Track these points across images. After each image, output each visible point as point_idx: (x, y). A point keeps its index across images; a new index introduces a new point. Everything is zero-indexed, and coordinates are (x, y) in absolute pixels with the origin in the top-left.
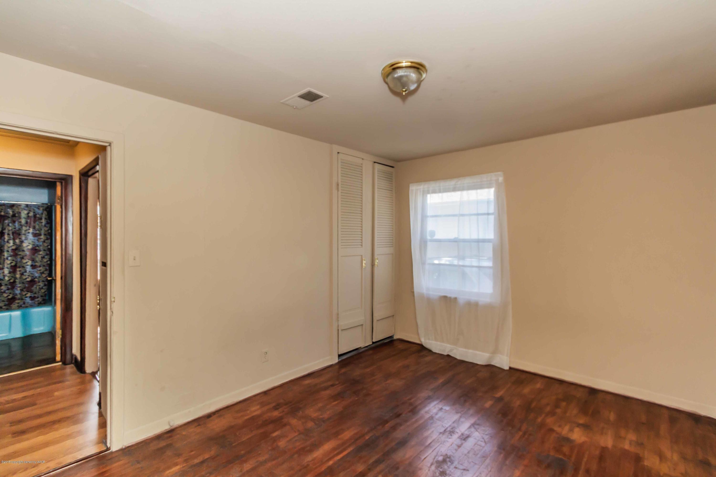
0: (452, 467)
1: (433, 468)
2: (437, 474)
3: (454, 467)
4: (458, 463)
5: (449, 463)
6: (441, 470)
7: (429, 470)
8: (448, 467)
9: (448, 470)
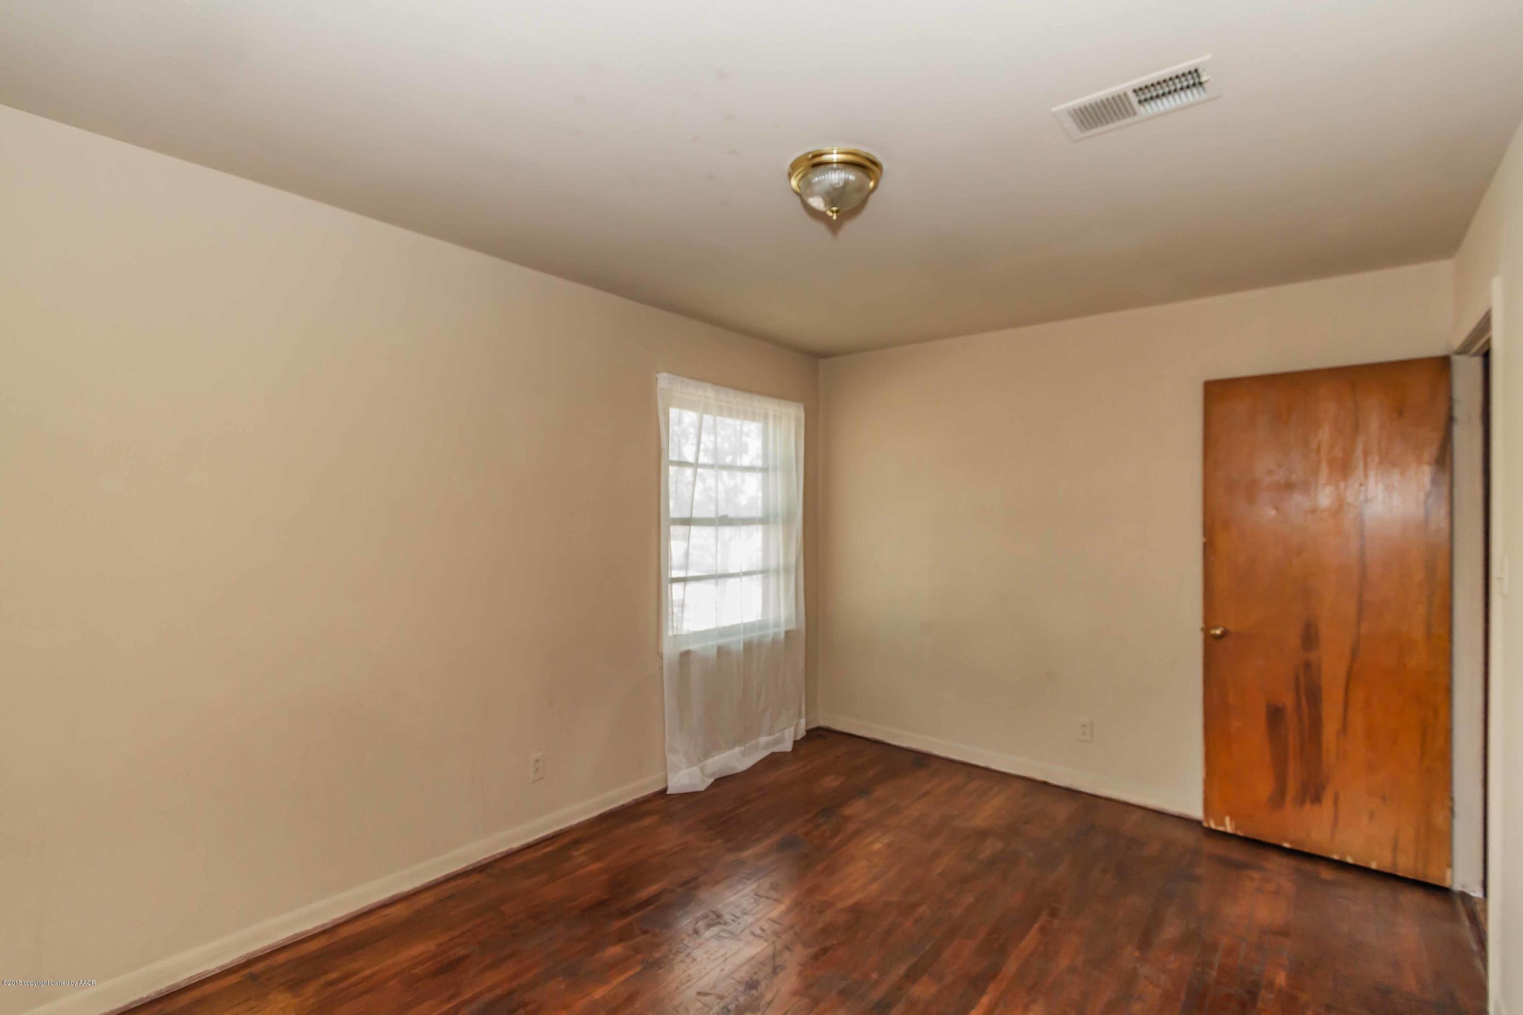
0: (728, 1000)
1: (768, 997)
2: (763, 984)
3: (725, 1000)
4: (711, 1009)
5: (732, 1007)
6: (754, 992)
7: (778, 990)
8: (737, 1000)
9: (741, 992)
